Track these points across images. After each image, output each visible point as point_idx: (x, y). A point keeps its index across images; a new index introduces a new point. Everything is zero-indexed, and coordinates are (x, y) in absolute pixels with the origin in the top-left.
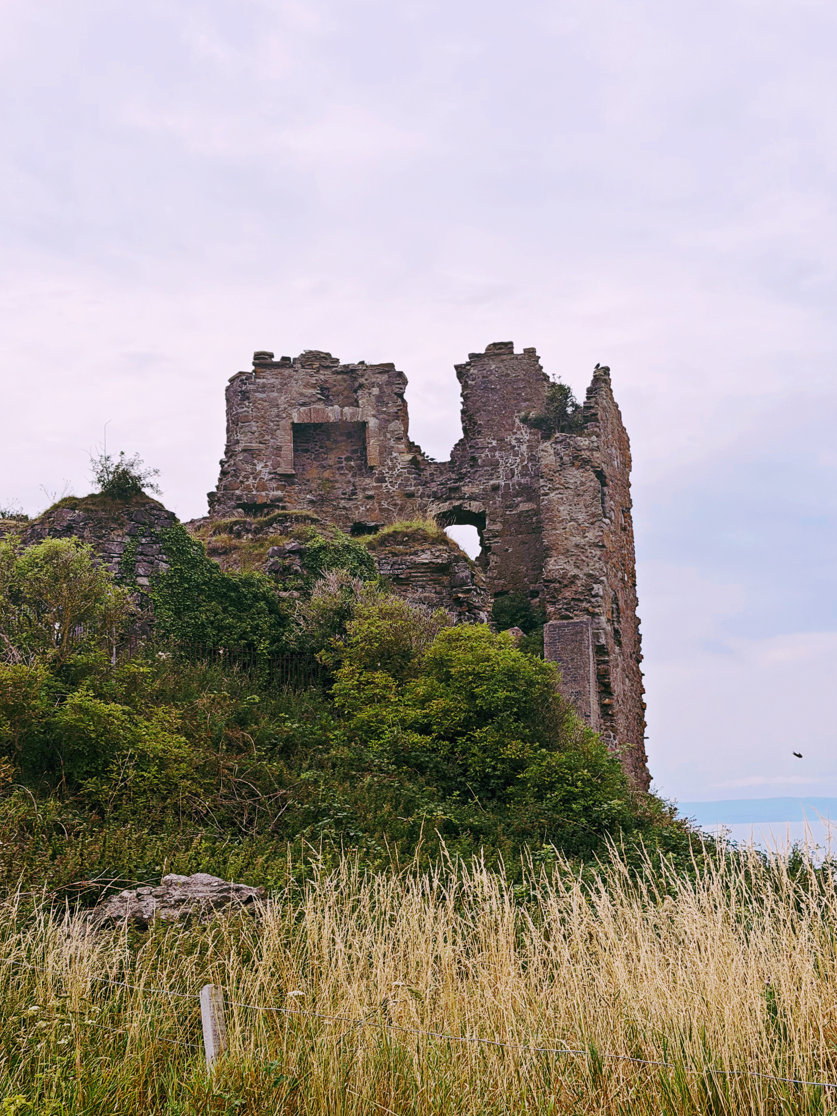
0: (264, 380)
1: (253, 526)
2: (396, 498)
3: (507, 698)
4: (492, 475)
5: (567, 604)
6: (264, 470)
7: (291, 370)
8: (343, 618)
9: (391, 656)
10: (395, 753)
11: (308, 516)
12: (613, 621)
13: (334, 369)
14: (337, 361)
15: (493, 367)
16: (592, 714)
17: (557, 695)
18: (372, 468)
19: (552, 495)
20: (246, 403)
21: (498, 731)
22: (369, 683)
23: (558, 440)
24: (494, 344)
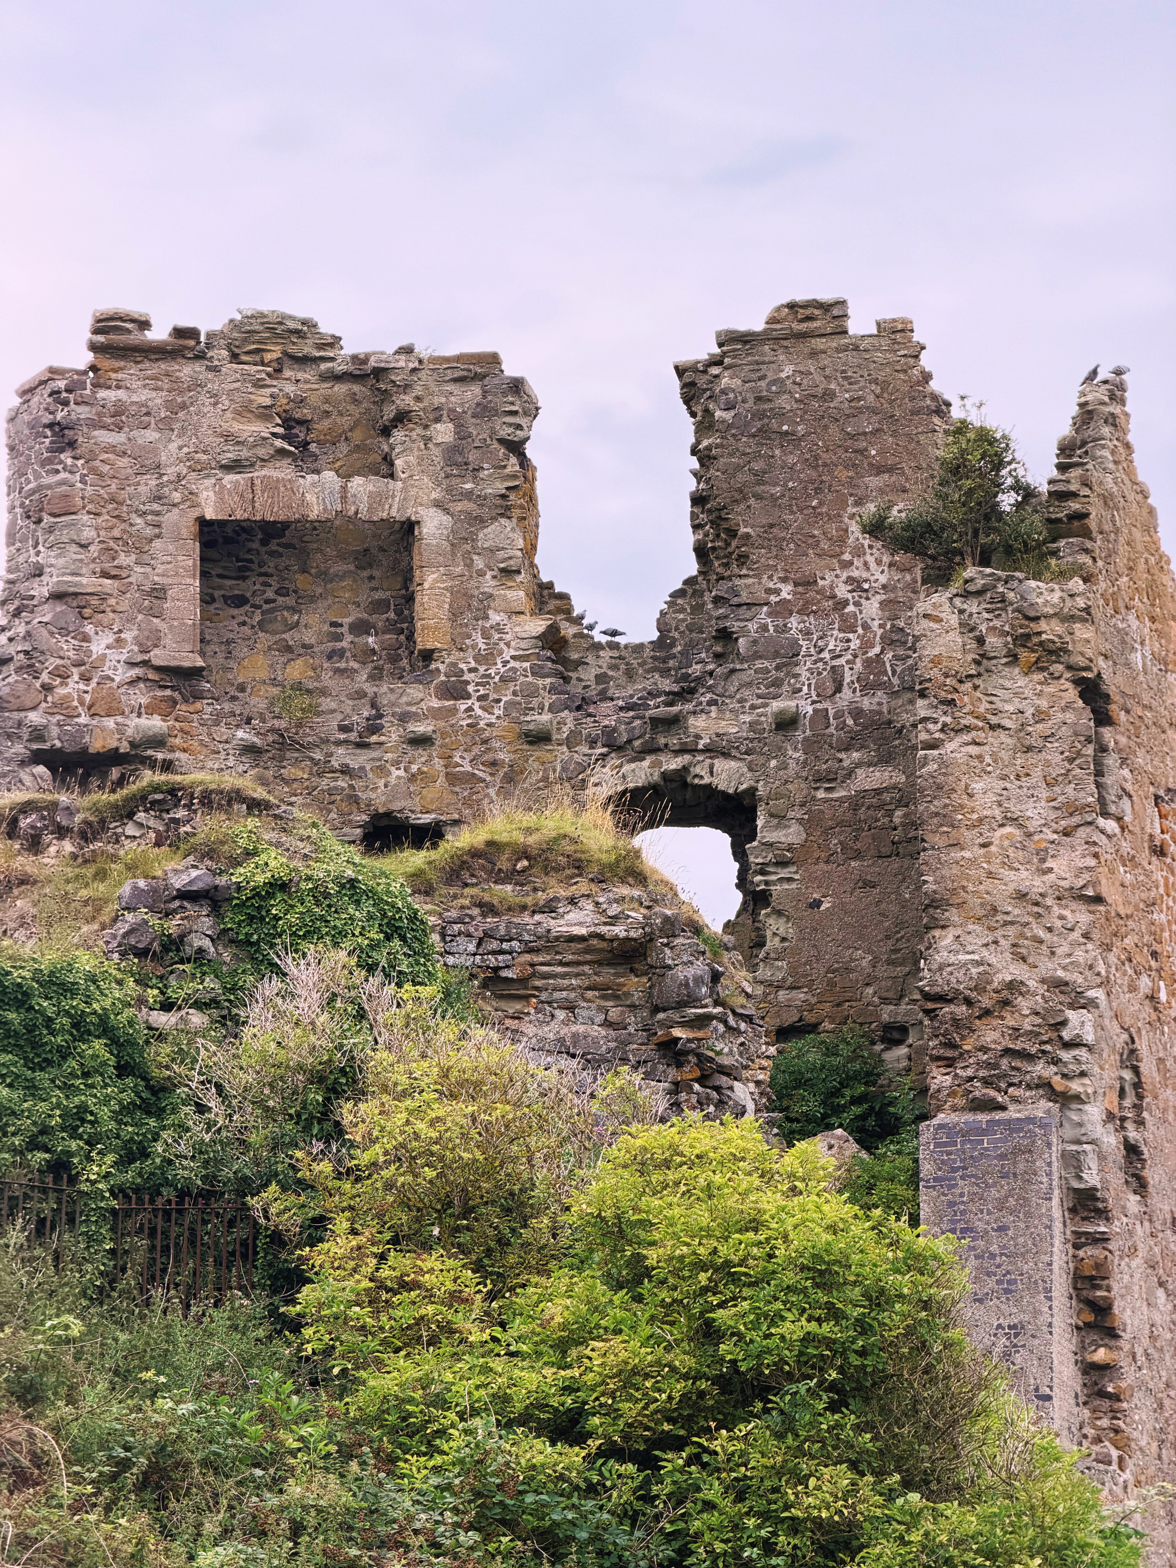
0: (121, 394)
1: (79, 818)
2: (496, 744)
3: (808, 1339)
4: (777, 683)
5: (989, 1065)
6: (113, 655)
7: (198, 367)
8: (334, 1092)
9: (472, 1209)
10: (478, 1494)
11: (238, 791)
12: (1123, 1119)
13: (324, 366)
14: (335, 342)
15: (788, 370)
16: (1056, 1393)
17: (954, 1334)
18: (428, 656)
19: (950, 746)
20: (66, 458)
21: (780, 1436)
22: (405, 1286)
23: (971, 588)
24: (792, 306)
